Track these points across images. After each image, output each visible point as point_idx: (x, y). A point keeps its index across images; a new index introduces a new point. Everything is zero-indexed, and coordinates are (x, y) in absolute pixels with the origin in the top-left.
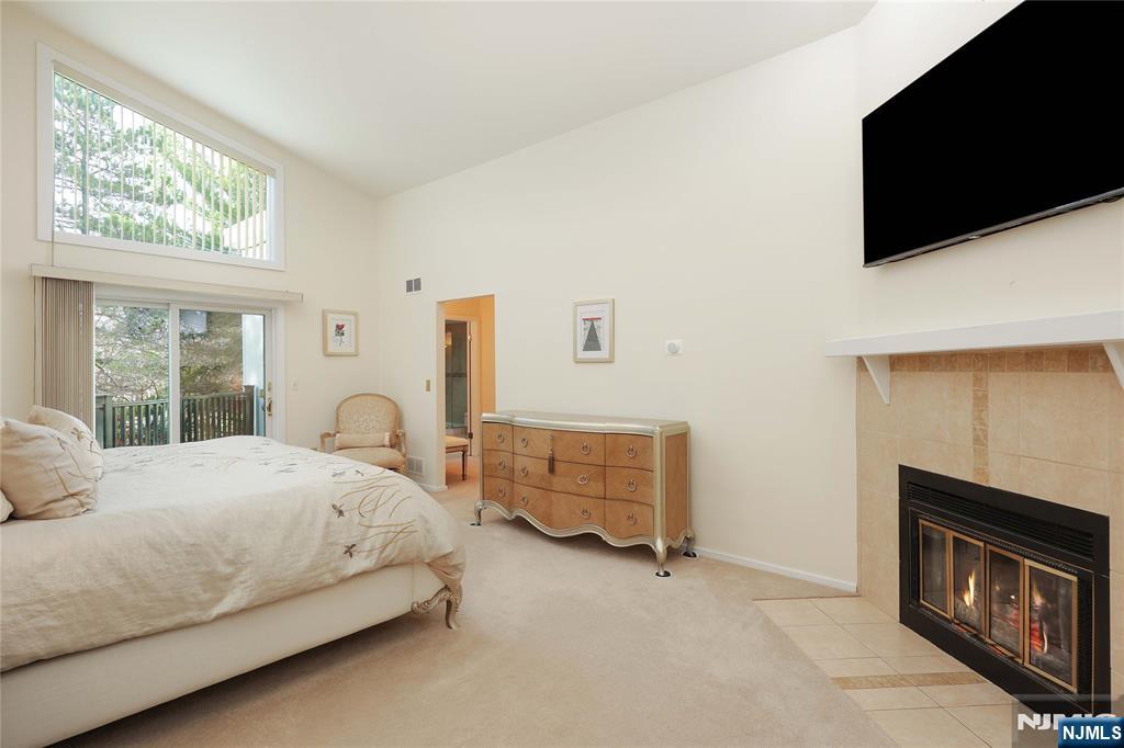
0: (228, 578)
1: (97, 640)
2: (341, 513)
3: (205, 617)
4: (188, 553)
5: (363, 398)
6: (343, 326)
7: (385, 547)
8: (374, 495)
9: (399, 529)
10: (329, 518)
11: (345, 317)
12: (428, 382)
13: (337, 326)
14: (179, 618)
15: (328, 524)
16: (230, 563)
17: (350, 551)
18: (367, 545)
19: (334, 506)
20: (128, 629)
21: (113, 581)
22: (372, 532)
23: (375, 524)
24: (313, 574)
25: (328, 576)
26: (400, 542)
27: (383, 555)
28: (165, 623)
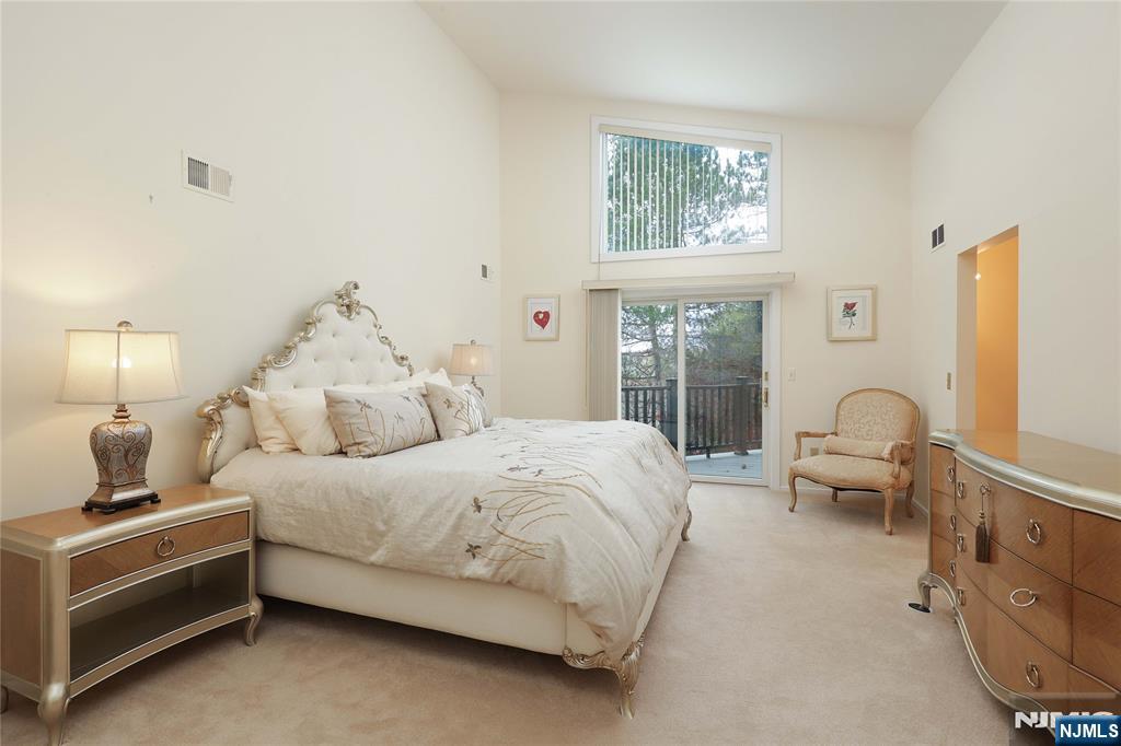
0: (382, 535)
1: (310, 545)
2: (479, 508)
3: (364, 560)
4: (364, 504)
5: (868, 394)
6: (854, 305)
7: (504, 561)
8: (525, 500)
9: (523, 547)
10: (465, 510)
11: (860, 293)
12: (949, 375)
13: (846, 305)
14: (351, 553)
15: (461, 516)
16: (386, 523)
17: (473, 550)
18: (492, 552)
19: (476, 500)
20: (325, 547)
21: (324, 508)
22: (502, 539)
23: (507, 533)
24: (436, 560)
25: (451, 567)
26: (520, 562)
27: (502, 571)
28: (343, 551)
